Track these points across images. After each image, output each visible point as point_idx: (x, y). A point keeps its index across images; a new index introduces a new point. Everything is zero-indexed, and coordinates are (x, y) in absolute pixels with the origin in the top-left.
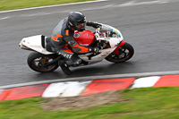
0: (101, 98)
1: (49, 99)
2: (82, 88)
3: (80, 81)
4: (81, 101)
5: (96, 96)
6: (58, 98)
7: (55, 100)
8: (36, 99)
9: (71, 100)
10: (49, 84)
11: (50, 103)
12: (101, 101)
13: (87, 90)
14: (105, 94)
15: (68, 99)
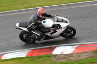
0: (84, 55)
1: (56, 55)
2: (74, 49)
3: (72, 45)
4: (73, 56)
5: (81, 53)
6: (60, 55)
7: (59, 56)
8: (49, 55)
9: (68, 56)
10: (56, 47)
11: (56, 57)
12: (84, 56)
13: (76, 50)
14: (86, 52)
15: (66, 55)
